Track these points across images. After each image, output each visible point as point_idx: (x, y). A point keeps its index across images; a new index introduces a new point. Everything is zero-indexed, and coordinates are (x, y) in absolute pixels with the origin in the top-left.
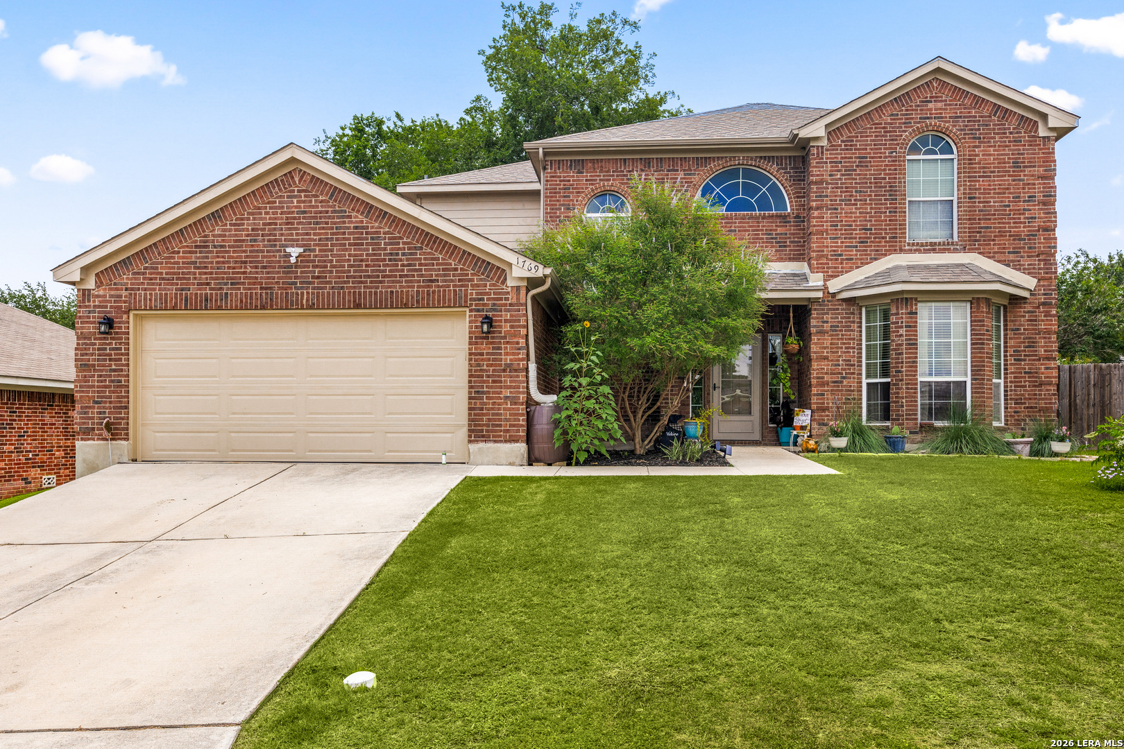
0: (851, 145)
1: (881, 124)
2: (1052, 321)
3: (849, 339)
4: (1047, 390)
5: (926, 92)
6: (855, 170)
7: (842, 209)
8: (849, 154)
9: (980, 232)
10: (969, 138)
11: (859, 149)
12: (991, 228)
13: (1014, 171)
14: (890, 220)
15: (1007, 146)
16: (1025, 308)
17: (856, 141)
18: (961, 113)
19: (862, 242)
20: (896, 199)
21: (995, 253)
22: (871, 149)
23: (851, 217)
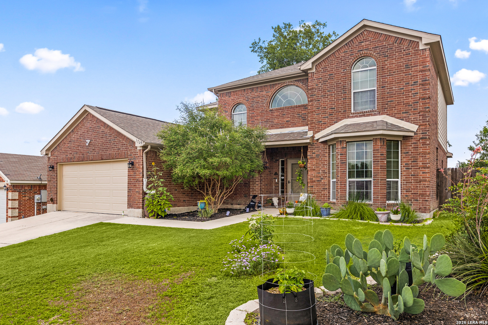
0: (326, 70)
1: (339, 57)
2: (426, 147)
3: (325, 161)
4: (424, 184)
5: (361, 37)
6: (328, 81)
7: (322, 100)
8: (325, 74)
9: (388, 104)
10: (382, 57)
11: (329, 71)
12: (393, 101)
13: (406, 70)
14: (343, 103)
15: (402, 58)
16: (412, 141)
17: (328, 67)
18: (378, 45)
19: (330, 115)
20: (346, 93)
21: (395, 114)
22: (335, 70)
23: (325, 103)
